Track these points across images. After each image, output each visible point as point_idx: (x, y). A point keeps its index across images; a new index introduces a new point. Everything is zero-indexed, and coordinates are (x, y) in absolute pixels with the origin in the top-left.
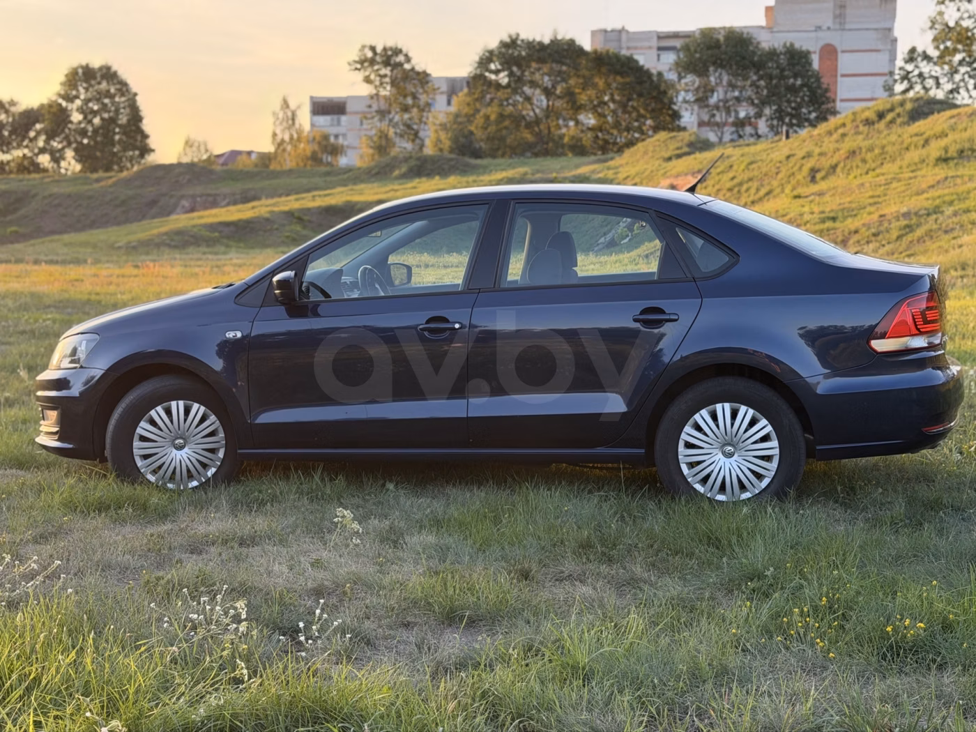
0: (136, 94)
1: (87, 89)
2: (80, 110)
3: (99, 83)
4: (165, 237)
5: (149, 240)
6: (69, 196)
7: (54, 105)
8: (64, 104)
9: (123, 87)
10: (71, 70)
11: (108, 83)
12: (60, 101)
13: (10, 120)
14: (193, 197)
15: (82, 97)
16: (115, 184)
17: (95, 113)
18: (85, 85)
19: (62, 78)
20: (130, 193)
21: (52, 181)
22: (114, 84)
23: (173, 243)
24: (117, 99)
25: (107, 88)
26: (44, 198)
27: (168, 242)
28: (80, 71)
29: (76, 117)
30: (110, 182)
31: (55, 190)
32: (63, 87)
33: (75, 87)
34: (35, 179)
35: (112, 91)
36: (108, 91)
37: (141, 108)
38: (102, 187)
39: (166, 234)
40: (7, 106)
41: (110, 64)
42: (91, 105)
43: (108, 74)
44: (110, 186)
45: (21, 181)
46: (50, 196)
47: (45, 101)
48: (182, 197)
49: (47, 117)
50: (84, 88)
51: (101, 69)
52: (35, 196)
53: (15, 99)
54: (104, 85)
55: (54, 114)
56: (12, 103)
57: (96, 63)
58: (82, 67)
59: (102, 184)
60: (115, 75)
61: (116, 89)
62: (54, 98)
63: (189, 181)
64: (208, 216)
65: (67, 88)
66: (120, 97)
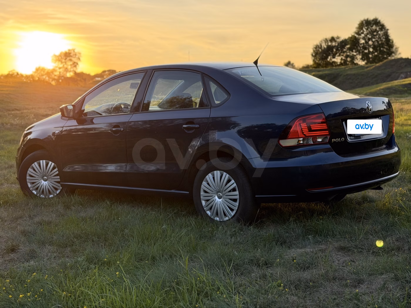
0: (388, 30)
1: (367, 29)
2: (364, 38)
3: (372, 26)
4: (382, 91)
5: (376, 92)
6: (354, 75)
7: (353, 37)
8: (357, 36)
9: (382, 27)
10: (360, 22)
11: (376, 26)
12: (356, 35)
13: (337, 45)
14: (406, 73)
15: (365, 33)
16: (373, 69)
17: (369, 39)
18: (366, 28)
19: (357, 26)
20: (379, 72)
21: (349, 69)
22: (378, 26)
23: (385, 93)
24: (379, 33)
25: (376, 28)
26: (345, 76)
27: (383, 93)
28: (364, 22)
29: (362, 41)
30: (372, 68)
31: (349, 72)
32: (357, 30)
33: (362, 29)
34: (342, 68)
35: (378, 29)
36: (376, 30)
37: (390, 35)
38: (368, 70)
39: (383, 89)
40: (336, 39)
41: (377, 17)
42: (368, 36)
43: (376, 22)
44: (372, 70)
45: (337, 69)
46: (347, 75)
47: (350, 36)
48: (402, 73)
49: (350, 42)
50: (366, 29)
51: (373, 20)
52: (341, 75)
53: (339, 36)
54: (374, 27)
55: (353, 41)
56: (338, 38)
57: (371, 18)
58: (365, 20)
59: (368, 69)
60: (379, 22)
61: (379, 28)
62: (353, 34)
63: (406, 66)
64: (407, 81)
65: (359, 30)
66: (381, 32)
